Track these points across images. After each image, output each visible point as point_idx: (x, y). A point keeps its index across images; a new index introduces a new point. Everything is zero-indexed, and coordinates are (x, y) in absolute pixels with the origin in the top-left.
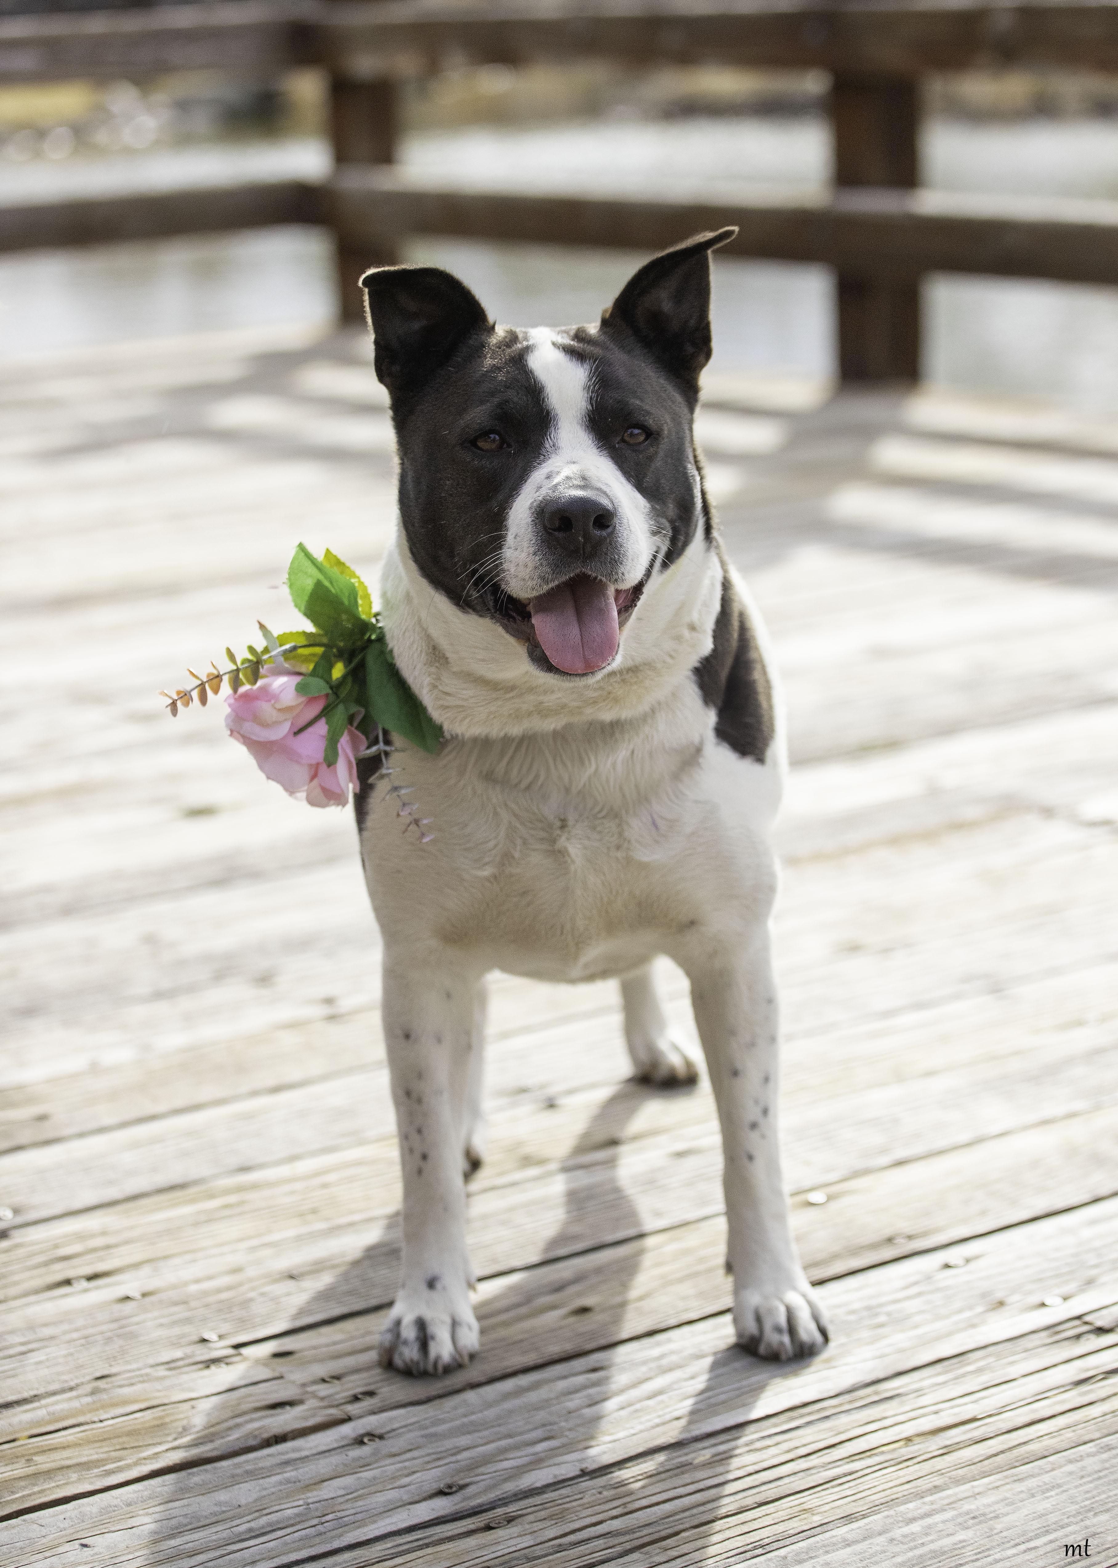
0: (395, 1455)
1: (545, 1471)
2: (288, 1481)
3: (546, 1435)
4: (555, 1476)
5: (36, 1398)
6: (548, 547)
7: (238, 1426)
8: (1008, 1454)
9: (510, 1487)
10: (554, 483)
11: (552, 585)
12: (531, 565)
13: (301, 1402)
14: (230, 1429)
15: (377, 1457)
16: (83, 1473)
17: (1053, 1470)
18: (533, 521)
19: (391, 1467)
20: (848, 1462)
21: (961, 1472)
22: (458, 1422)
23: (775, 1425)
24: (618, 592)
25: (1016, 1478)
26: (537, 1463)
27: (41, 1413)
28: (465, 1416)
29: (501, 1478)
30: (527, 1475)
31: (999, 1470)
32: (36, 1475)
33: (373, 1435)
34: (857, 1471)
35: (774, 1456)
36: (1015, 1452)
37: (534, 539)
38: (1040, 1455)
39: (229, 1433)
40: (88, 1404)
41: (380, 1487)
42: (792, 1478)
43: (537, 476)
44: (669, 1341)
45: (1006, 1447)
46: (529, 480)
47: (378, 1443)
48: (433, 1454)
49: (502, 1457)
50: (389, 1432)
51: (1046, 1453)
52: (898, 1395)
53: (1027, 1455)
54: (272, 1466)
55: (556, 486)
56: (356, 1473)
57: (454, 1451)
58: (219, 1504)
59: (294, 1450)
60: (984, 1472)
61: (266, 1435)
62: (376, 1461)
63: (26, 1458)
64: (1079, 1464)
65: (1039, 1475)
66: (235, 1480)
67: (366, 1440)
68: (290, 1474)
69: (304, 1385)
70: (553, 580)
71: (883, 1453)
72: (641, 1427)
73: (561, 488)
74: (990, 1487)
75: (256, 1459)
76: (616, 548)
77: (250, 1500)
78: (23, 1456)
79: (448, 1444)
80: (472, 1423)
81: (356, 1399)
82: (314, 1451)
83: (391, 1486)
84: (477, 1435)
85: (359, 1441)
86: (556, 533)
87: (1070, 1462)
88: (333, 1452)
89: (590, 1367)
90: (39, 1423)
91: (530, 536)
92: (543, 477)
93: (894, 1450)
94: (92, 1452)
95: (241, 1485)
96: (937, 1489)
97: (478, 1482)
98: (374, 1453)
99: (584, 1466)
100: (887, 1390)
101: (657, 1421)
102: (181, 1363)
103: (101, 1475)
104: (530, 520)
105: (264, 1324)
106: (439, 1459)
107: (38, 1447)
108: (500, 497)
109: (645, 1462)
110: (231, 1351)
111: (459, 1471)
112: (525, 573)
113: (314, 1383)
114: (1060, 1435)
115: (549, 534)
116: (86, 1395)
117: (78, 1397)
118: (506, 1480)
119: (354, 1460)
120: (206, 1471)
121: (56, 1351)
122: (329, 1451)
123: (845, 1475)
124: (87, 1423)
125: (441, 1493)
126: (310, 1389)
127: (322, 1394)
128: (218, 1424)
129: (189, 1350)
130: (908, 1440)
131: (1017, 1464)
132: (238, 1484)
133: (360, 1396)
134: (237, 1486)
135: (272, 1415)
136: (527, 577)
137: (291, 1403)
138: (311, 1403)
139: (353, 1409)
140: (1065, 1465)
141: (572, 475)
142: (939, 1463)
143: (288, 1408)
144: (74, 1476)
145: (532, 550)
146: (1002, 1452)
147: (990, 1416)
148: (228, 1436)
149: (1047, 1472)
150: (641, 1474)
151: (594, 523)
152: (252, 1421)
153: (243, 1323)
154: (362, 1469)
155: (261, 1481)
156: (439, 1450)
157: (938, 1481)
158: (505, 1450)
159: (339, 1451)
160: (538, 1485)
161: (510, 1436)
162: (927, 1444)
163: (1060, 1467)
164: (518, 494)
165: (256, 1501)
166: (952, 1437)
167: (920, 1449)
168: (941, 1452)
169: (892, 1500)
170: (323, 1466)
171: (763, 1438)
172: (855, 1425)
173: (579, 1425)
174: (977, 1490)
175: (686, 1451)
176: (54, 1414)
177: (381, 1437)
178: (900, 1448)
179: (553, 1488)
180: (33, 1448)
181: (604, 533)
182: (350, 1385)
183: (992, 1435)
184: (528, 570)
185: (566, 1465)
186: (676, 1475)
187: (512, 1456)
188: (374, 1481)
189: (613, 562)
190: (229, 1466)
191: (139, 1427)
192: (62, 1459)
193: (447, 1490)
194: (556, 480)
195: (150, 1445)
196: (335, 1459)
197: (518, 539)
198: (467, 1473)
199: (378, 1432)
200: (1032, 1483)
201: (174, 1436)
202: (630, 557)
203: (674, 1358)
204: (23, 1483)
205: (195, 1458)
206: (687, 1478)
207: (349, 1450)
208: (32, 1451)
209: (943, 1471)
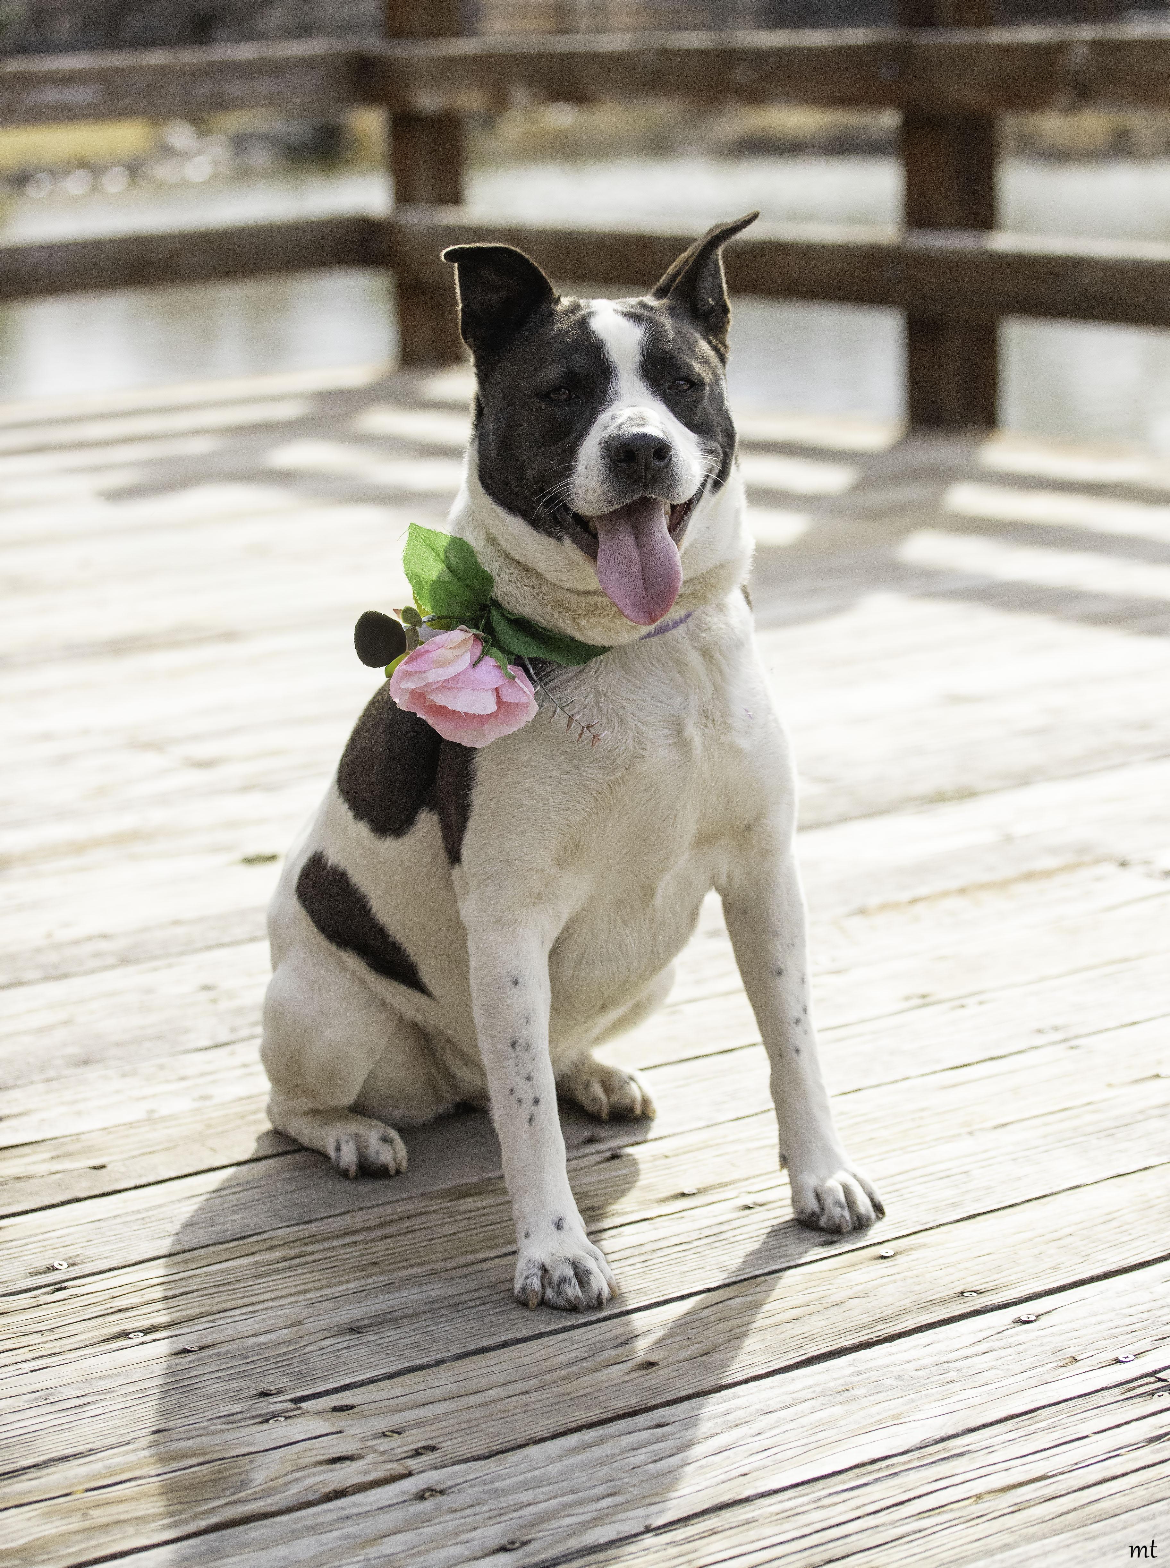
0: (455, 1511)
1: (609, 1527)
2: (348, 1537)
3: (609, 1492)
4: (619, 1533)
5: (91, 1452)
6: (616, 477)
7: (296, 1480)
8: (1079, 1511)
9: (575, 1543)
10: (619, 423)
11: (616, 507)
12: (599, 491)
13: (361, 1457)
14: (288, 1483)
15: (438, 1512)
16: (140, 1527)
17: (1124, 1528)
18: (602, 454)
19: (451, 1523)
20: (916, 1520)
21: (1031, 1530)
22: (521, 1478)
23: (844, 1482)
24: (673, 507)
25: (1087, 1536)
26: (600, 1519)
27: (97, 1467)
28: (528, 1471)
29: (565, 1534)
30: (590, 1531)
31: (1070, 1528)
32: (92, 1529)
33: (434, 1490)
34: (926, 1529)
35: (841, 1514)
36: (1087, 1510)
37: (603, 469)
38: (1112, 1513)
39: (289, 1487)
40: (145, 1458)
41: (441, 1543)
42: (860, 1536)
43: (604, 417)
44: (735, 1397)
45: (1077, 1504)
46: (597, 422)
47: (439, 1499)
48: (494, 1509)
49: (565, 1513)
50: (451, 1487)
51: (1118, 1512)
52: (967, 1452)
53: (1099, 1513)
54: (331, 1522)
55: (620, 425)
56: (417, 1529)
57: (516, 1507)
58: (277, 1559)
59: (354, 1505)
60: (1055, 1530)
61: (326, 1490)
62: (438, 1517)
63: (83, 1511)
64: (1152, 1523)
65: (1111, 1533)
66: (294, 1535)
67: (427, 1495)
68: (350, 1529)
69: (364, 1439)
70: (618, 503)
71: (952, 1510)
72: (707, 1483)
73: (625, 427)
74: (1062, 1544)
75: (315, 1514)
76: (672, 475)
77: (310, 1555)
78: (79, 1510)
79: (511, 1499)
80: (534, 1478)
81: (417, 1453)
82: (374, 1507)
83: (453, 1542)
84: (540, 1490)
85: (421, 1497)
86: (622, 464)
87: (1143, 1520)
88: (395, 1507)
89: (655, 1422)
90: (95, 1477)
91: (599, 467)
92: (609, 418)
93: (964, 1507)
94: (148, 1506)
95: (299, 1541)
96: (1007, 1547)
97: (540, 1538)
98: (437, 1508)
99: (648, 1522)
100: (956, 1448)
101: (723, 1477)
102: (239, 1416)
103: (157, 1530)
104: (599, 454)
105: (323, 1378)
106: (501, 1515)
107: (93, 1501)
108: (572, 436)
109: (710, 1519)
110: (290, 1405)
111: (521, 1527)
112: (594, 497)
113: (375, 1437)
114: (1132, 1493)
115: (615, 464)
116: (143, 1449)
117: (134, 1450)
118: (570, 1536)
119: (417, 1515)
120: (265, 1526)
121: (113, 1403)
122: (390, 1506)
123: (914, 1533)
124: (144, 1477)
125: (503, 1549)
126: (370, 1443)
127: (383, 1448)
128: (277, 1478)
129: (247, 1404)
130: (978, 1497)
131: (1087, 1522)
132: (296, 1539)
133: (420, 1450)
134: (295, 1542)
135: (332, 1470)
136: (594, 501)
137: (351, 1458)
138: (371, 1458)
139: (413, 1464)
140: (1137, 1523)
141: (633, 416)
142: (1009, 1521)
143: (348, 1463)
144: (131, 1530)
145: (600, 479)
146: (1074, 1510)
147: (1062, 1473)
148: (287, 1490)
149: (1119, 1530)
150: (707, 1531)
151: (654, 456)
152: (311, 1475)
153: (302, 1377)
154: (424, 1524)
155: (321, 1536)
156: (502, 1505)
157: (1007, 1538)
158: (569, 1506)
159: (400, 1505)
160: (602, 1541)
161: (572, 1492)
162: (997, 1501)
163: (1133, 1525)
164: (588, 434)
165: (315, 1556)
166: (1023, 1495)
167: (989, 1508)
168: (1011, 1509)
169: (961, 1558)
170: (384, 1522)
171: (830, 1495)
172: (924, 1482)
173: (642, 1481)
174: (1047, 1549)
175: (752, 1507)
176: (110, 1467)
177: (442, 1492)
178: (970, 1505)
179: (617, 1544)
180: (89, 1501)
181: (662, 464)
182: (410, 1439)
183: (1063, 1493)
184: (596, 495)
185: (630, 1521)
186: (742, 1532)
187: (575, 1512)
188: (435, 1537)
189: (670, 487)
190: (288, 1521)
191: (195, 1481)
192: (118, 1513)
193: (509, 1547)
194: (619, 421)
195: (207, 1499)
196: (396, 1515)
197: (589, 469)
198: (529, 1529)
199: (440, 1487)
200: (1103, 1541)
201: (232, 1490)
202: (684, 481)
203: (740, 1414)
204: (78, 1537)
205: (254, 1513)
206: (753, 1534)
207: (410, 1505)
208: (87, 1505)
209: (1013, 1529)
